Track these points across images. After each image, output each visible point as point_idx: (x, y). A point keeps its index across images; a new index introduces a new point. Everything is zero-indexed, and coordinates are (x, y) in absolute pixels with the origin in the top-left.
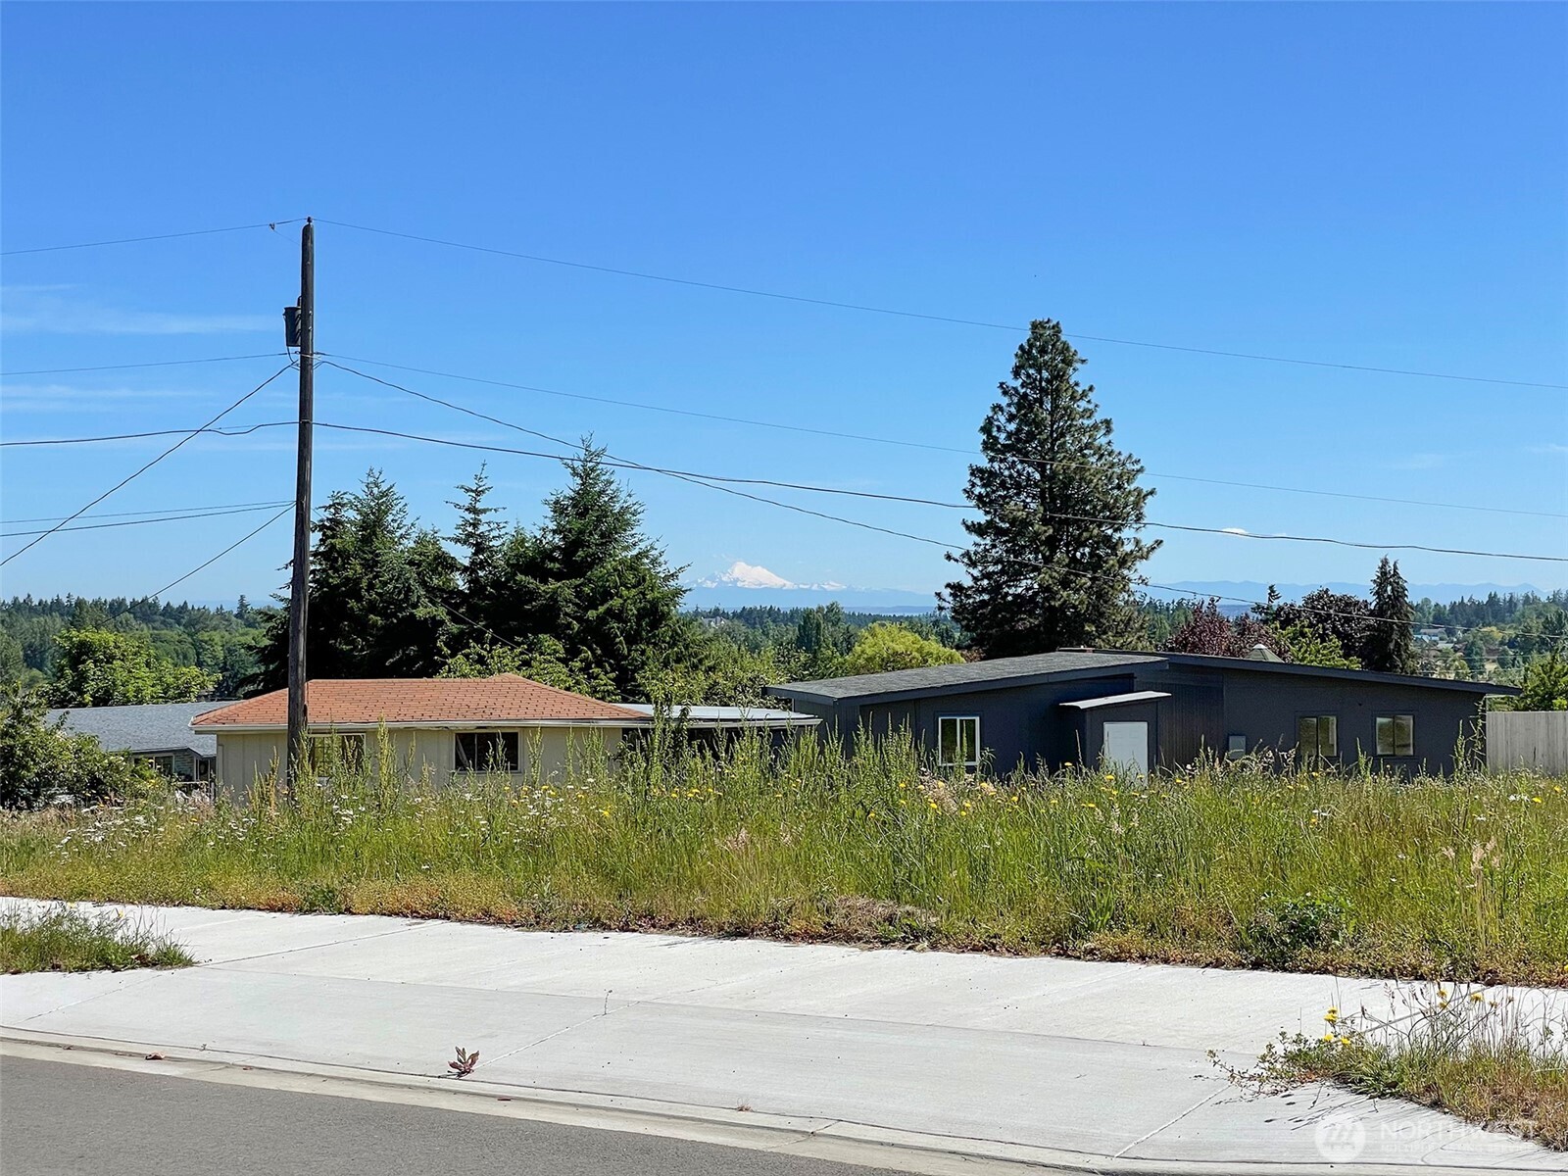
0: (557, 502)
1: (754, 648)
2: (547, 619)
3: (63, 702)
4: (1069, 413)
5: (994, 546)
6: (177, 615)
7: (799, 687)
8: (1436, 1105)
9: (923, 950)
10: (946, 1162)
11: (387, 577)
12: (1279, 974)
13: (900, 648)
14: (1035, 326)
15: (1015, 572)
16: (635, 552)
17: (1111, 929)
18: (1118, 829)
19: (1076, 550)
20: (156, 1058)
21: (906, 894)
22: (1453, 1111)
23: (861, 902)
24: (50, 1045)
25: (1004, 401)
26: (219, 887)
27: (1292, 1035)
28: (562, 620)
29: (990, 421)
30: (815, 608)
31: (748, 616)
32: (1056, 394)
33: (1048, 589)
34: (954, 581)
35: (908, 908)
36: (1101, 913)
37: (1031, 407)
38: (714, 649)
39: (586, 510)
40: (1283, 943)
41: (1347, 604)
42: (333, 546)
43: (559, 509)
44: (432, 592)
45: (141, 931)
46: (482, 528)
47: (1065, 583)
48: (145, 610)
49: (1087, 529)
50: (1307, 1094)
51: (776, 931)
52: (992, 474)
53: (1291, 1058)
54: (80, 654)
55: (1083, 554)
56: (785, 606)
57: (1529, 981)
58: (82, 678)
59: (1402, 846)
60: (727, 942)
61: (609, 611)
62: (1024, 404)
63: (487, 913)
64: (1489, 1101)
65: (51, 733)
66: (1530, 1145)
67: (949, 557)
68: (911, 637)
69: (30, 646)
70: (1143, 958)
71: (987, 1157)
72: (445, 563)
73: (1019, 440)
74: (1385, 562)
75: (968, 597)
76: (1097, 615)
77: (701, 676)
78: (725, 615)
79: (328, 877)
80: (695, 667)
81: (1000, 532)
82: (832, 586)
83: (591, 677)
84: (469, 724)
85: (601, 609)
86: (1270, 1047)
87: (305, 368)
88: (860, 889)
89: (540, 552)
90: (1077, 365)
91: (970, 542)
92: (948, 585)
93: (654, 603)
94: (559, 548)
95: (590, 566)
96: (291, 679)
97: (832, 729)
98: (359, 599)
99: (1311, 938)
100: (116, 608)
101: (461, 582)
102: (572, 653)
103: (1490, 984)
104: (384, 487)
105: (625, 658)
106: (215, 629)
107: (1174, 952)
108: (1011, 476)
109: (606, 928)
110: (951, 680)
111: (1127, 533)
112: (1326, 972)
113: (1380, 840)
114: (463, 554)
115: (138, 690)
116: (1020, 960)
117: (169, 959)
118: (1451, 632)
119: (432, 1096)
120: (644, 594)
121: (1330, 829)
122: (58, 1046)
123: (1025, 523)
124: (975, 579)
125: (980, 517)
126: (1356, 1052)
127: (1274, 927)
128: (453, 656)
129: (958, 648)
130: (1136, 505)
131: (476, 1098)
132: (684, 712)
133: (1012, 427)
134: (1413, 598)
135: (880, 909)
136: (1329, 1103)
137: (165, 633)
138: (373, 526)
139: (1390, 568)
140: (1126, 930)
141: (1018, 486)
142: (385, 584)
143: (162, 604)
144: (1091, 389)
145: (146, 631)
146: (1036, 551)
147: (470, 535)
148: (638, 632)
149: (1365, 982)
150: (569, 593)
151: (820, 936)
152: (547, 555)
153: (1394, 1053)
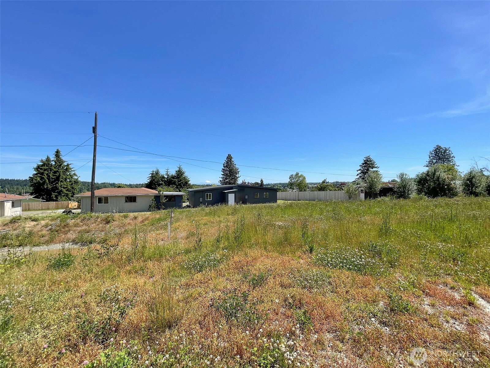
2: (174, 183)
4: (232, 163)
11: (158, 179)
14: (228, 155)
15: (226, 179)
16: (185, 176)
25: (225, 162)
28: (176, 183)
29: (224, 164)
32: (230, 161)
39: (179, 172)
41: (258, 183)
43: (176, 171)
44: (162, 181)
46: (168, 174)
47: (231, 180)
49: (233, 175)
52: (224, 169)
55: (233, 177)
61: (181, 182)
62: (227, 162)
67: (220, 178)
72: (164, 177)
75: (222, 181)
81: (225, 175)
87: (95, 136)
89: (174, 176)
90: (233, 158)
91: (222, 176)
93: (186, 182)
94: (176, 176)
95: (179, 178)
98: (155, 181)
101: (166, 180)
104: (158, 169)
108: (226, 169)
110: (208, 188)
111: (237, 175)
114: (166, 176)
123: (227, 174)
125: (223, 174)
130: (238, 172)
133: (226, 165)
138: (157, 174)
139: (262, 180)
144: (234, 161)
146: (228, 177)
148: (185, 185)
150: (177, 180)
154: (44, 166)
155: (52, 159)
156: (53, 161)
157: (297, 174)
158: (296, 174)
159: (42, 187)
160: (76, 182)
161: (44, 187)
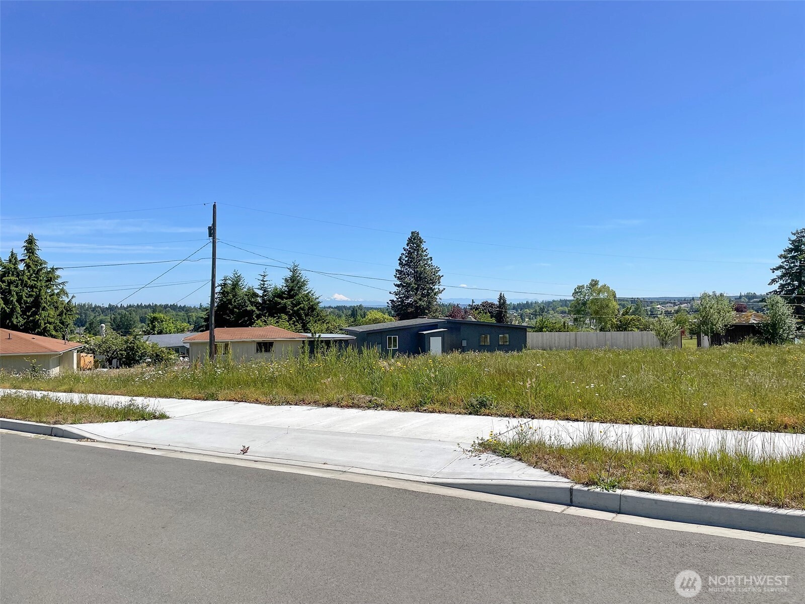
0: (286, 279)
1: (340, 316)
2: (283, 310)
3: (149, 333)
4: (421, 255)
5: (402, 290)
6: (182, 308)
7: (350, 328)
8: (520, 460)
9: (379, 410)
10: (383, 480)
11: (239, 299)
12: (476, 416)
13: (378, 317)
14: (412, 233)
15: (407, 297)
16: (307, 292)
17: (431, 404)
18: (433, 375)
19: (423, 291)
20: (155, 449)
21: (375, 394)
22: (525, 462)
23: (363, 396)
24: (124, 445)
25: (405, 252)
26: (181, 392)
27: (480, 438)
28: (288, 310)
29: (401, 257)
30: (356, 306)
31: (338, 308)
32: (418, 251)
33: (416, 301)
34: (391, 299)
35: (375, 398)
36: (428, 399)
37: (411, 254)
38: (328, 318)
39: (294, 281)
40: (477, 407)
41: (491, 305)
42: (224, 290)
43: (286, 280)
44: (252, 303)
45: (154, 409)
46: (265, 286)
47: (420, 300)
48: (174, 307)
49: (426, 286)
50: (484, 456)
51: (338, 405)
52: (402, 271)
53: (480, 444)
54: (153, 320)
55: (425, 292)
56: (348, 305)
57: (543, 418)
58: (154, 327)
59: (508, 379)
60: (325, 408)
61: (300, 308)
62: (410, 253)
63: (257, 400)
64: (535, 459)
65: (144, 342)
66: (547, 473)
67: (390, 293)
68: (381, 314)
69: (142, 317)
70: (439, 412)
71: (395, 478)
72: (255, 295)
73: (408, 262)
74: (501, 294)
75: (395, 303)
76: (428, 308)
77: (325, 325)
78: (332, 308)
79: (213, 389)
80: (323, 322)
81: (403, 286)
82: (361, 300)
83: (295, 325)
84: (260, 340)
85: (298, 307)
86: (474, 442)
87: (214, 243)
88: (362, 392)
89: (282, 292)
90: (423, 243)
91: (395, 289)
92: (390, 300)
93: (312, 305)
94: (286, 291)
95: (295, 296)
96: (210, 328)
97: (355, 347)
98: (232, 305)
99: (485, 406)
100: (166, 306)
101: (260, 300)
102: (290, 319)
103: (533, 419)
104: (238, 275)
105: (305, 320)
106: (193, 312)
107: (448, 410)
108: (406, 272)
109: (291, 404)
110: (390, 326)
111: (436, 287)
112: (489, 415)
113: (503, 377)
114: (260, 293)
115: (170, 330)
116: (406, 413)
117: (163, 417)
118: (517, 311)
119: (235, 461)
120: (309, 303)
121: (489, 374)
122: (126, 445)
123: (410, 284)
124: (397, 299)
125: (399, 283)
126: (499, 444)
127: (475, 403)
128: (257, 320)
129: (393, 317)
130: (439, 279)
131: (248, 461)
132: (320, 336)
133: (406, 259)
134: (508, 302)
135: (368, 398)
136: (491, 459)
137: (179, 313)
138: (235, 285)
139: (502, 295)
140: (435, 404)
141: (408, 274)
142: (239, 301)
143: (179, 306)
144: (427, 249)
145: (174, 313)
146: (413, 291)
147: (262, 287)
148: (308, 313)
149: (499, 418)
150: (289, 303)
151: (351, 406)
152: (283, 293)
153: (508, 444)
154: (8, 276)
155: (19, 258)
156: (22, 260)
157: (594, 283)
158: (591, 284)
159: (8, 323)
160: (68, 309)
161: (12, 322)
